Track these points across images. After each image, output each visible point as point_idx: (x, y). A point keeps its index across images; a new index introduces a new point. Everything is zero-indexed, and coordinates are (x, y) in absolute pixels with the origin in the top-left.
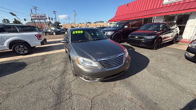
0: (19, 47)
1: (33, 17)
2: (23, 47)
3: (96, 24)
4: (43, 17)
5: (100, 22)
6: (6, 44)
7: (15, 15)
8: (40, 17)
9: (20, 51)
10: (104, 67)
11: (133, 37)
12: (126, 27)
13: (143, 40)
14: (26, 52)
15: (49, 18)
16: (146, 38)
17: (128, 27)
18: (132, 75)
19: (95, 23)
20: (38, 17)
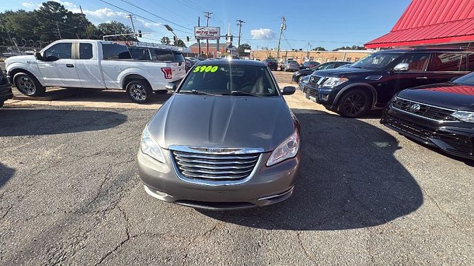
0: (136, 87)
1: (198, 32)
2: (141, 89)
3: (336, 54)
4: (214, 34)
5: (353, 49)
6: (119, 79)
7: (172, 30)
8: (210, 33)
9: (135, 95)
10: (180, 171)
11: (404, 105)
12: (401, 66)
13: (441, 122)
14: (144, 98)
15: (227, 36)
16: (456, 119)
17: (410, 68)
18: (286, 228)
19: (337, 50)
20: (207, 32)
